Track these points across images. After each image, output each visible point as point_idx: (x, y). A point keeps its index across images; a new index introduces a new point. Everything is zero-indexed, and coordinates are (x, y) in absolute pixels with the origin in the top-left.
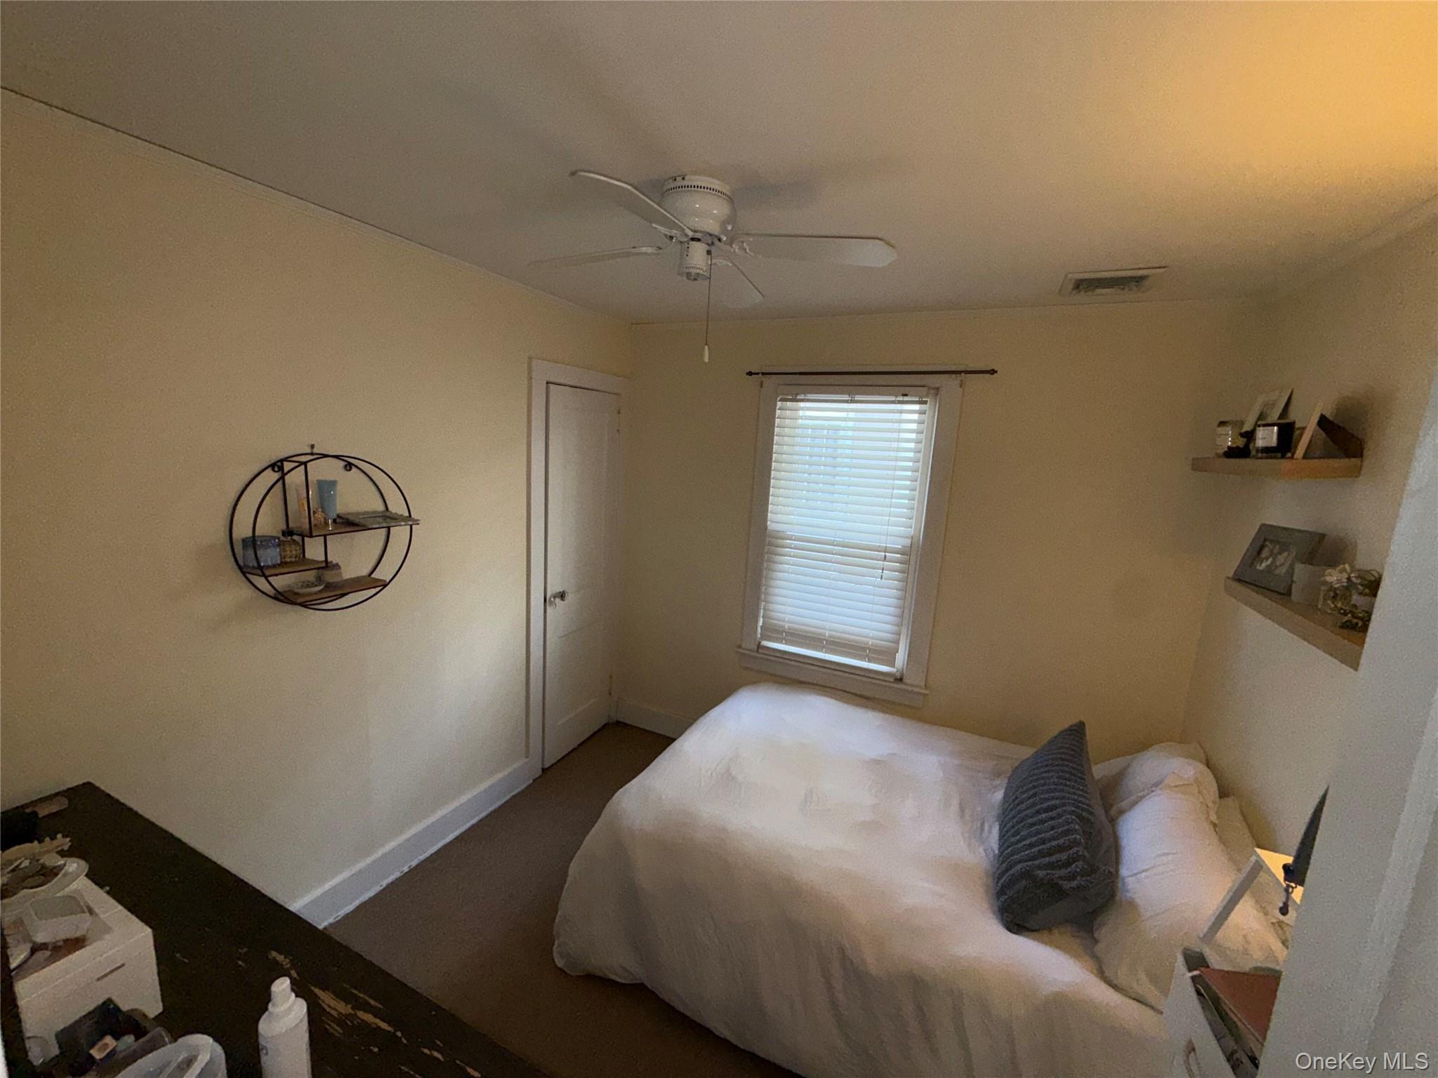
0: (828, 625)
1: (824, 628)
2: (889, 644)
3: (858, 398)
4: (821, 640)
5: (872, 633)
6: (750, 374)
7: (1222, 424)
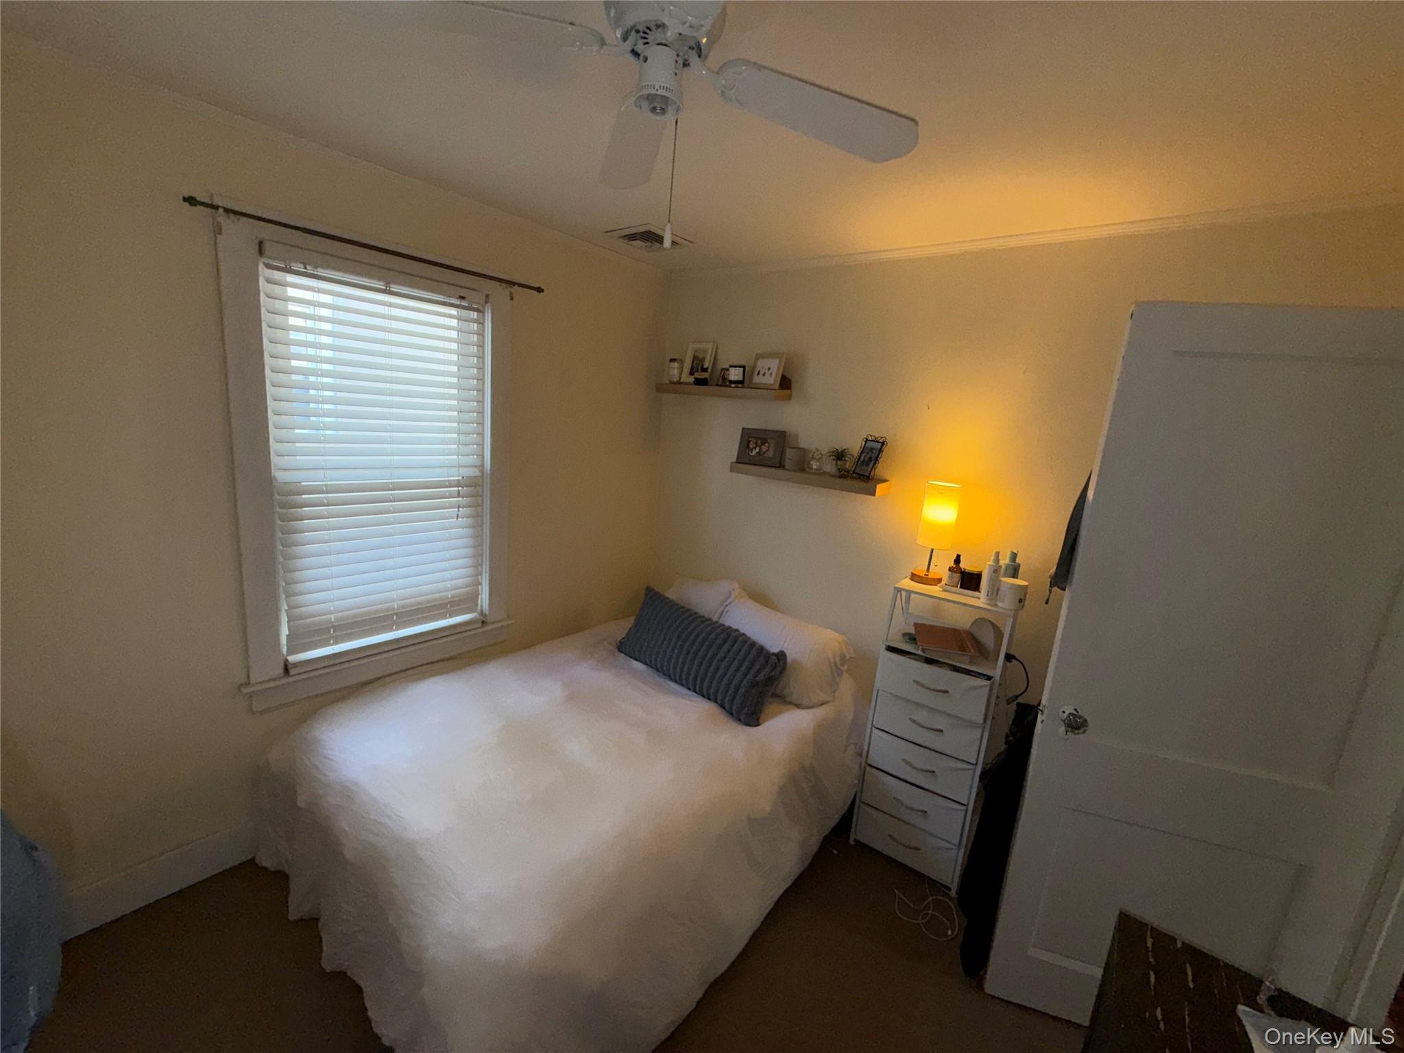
0: (394, 594)
1: (393, 601)
2: (470, 588)
3: (394, 288)
4: (389, 617)
5: (448, 584)
6: (191, 201)
7: (672, 360)
